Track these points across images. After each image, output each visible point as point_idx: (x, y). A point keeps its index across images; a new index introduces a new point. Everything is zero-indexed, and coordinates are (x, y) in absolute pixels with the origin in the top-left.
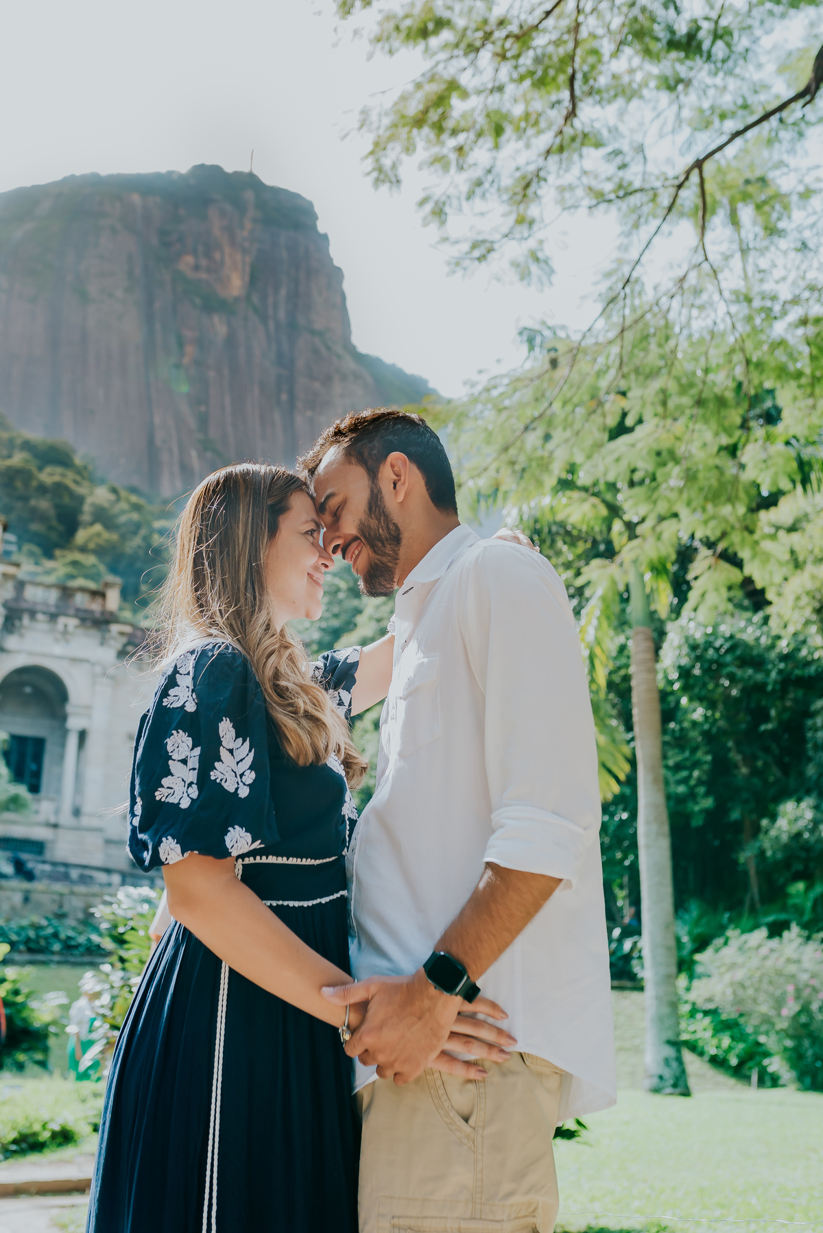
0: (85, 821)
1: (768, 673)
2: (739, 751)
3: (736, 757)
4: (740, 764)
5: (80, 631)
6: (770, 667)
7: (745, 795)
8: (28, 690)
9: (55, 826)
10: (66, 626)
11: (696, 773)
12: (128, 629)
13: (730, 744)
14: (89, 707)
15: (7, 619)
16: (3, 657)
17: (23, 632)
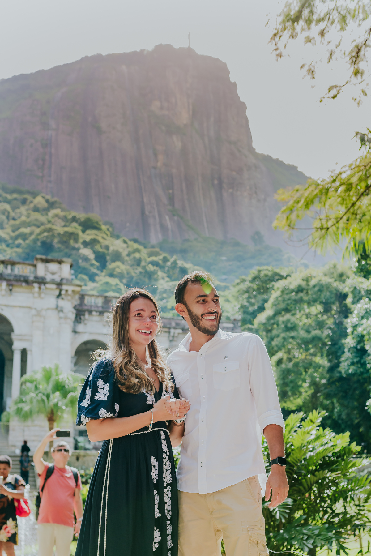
15: (77, 315)
16: (77, 335)
17: (86, 322)
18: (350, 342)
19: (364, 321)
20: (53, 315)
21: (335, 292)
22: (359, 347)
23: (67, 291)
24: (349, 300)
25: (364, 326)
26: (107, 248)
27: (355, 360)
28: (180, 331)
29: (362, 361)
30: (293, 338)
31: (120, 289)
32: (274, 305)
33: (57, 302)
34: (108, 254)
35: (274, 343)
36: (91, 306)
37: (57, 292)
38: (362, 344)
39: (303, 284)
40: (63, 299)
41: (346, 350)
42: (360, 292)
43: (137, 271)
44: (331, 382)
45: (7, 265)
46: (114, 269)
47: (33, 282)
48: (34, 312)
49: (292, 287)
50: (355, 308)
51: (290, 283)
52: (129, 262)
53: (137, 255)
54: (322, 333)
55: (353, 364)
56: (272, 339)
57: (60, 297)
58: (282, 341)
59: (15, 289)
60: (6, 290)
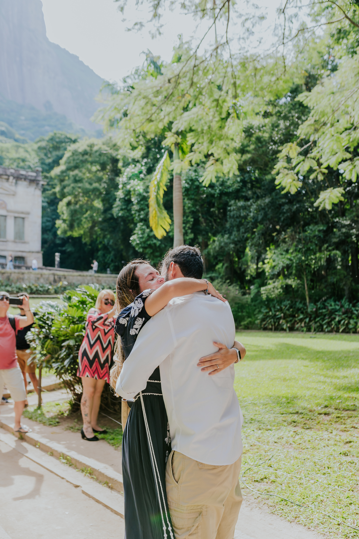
1: (216, 190)
2: (203, 218)
3: (201, 219)
4: (203, 222)
6: (216, 188)
7: (204, 233)
11: (188, 225)
13: (200, 215)
18: (120, 194)
19: (132, 181)
21: (110, 157)
22: (126, 198)
24: (120, 164)
25: (131, 185)
27: (124, 207)
29: (129, 208)
30: (79, 187)
32: (66, 163)
35: (66, 190)
38: (128, 197)
39: (88, 149)
41: (117, 200)
42: (128, 159)
44: (104, 220)
49: (81, 150)
50: (124, 171)
51: (79, 148)
54: (100, 185)
55: (122, 209)
56: (64, 187)
58: (72, 189)
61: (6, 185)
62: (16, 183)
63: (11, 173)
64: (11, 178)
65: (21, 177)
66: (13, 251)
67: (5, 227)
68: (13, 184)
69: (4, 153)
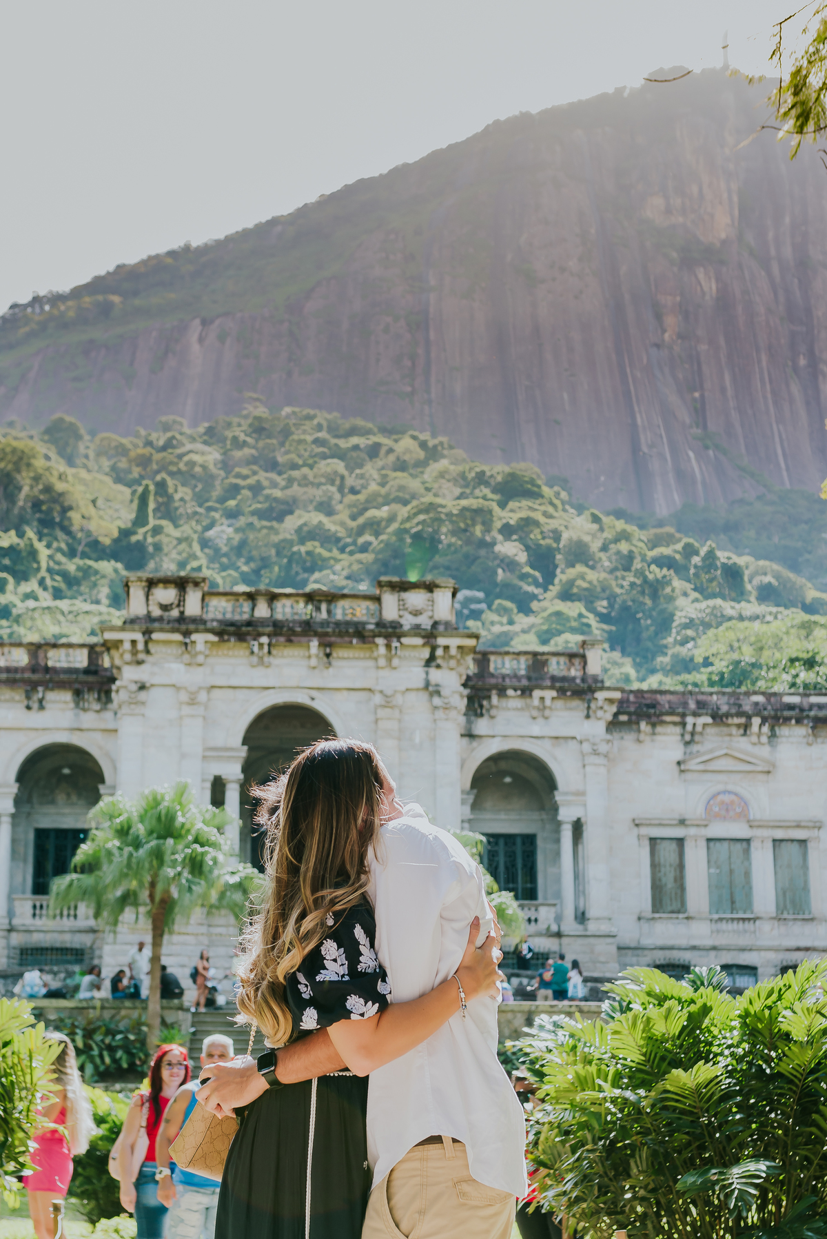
0: (592, 927)
5: (559, 704)
8: (508, 780)
9: (559, 935)
10: (542, 699)
12: (617, 695)
14: (582, 793)
15: (470, 699)
16: (475, 744)
17: (493, 712)
20: (419, 702)
23: (446, 648)
26: (557, 536)
28: (709, 720)
31: (589, 626)
33: (427, 673)
34: (558, 549)
36: (504, 677)
37: (426, 653)
40: (438, 666)
43: (625, 584)
45: (320, 601)
46: (571, 583)
47: (375, 636)
48: (378, 699)
52: (607, 564)
53: (624, 547)
57: (434, 664)
59: (338, 653)
60: (317, 656)
61: (742, 744)
62: (773, 735)
63: (757, 704)
64: (756, 721)
65: (787, 713)
66: (776, 950)
67: (747, 875)
68: (764, 739)
69: (766, 654)
